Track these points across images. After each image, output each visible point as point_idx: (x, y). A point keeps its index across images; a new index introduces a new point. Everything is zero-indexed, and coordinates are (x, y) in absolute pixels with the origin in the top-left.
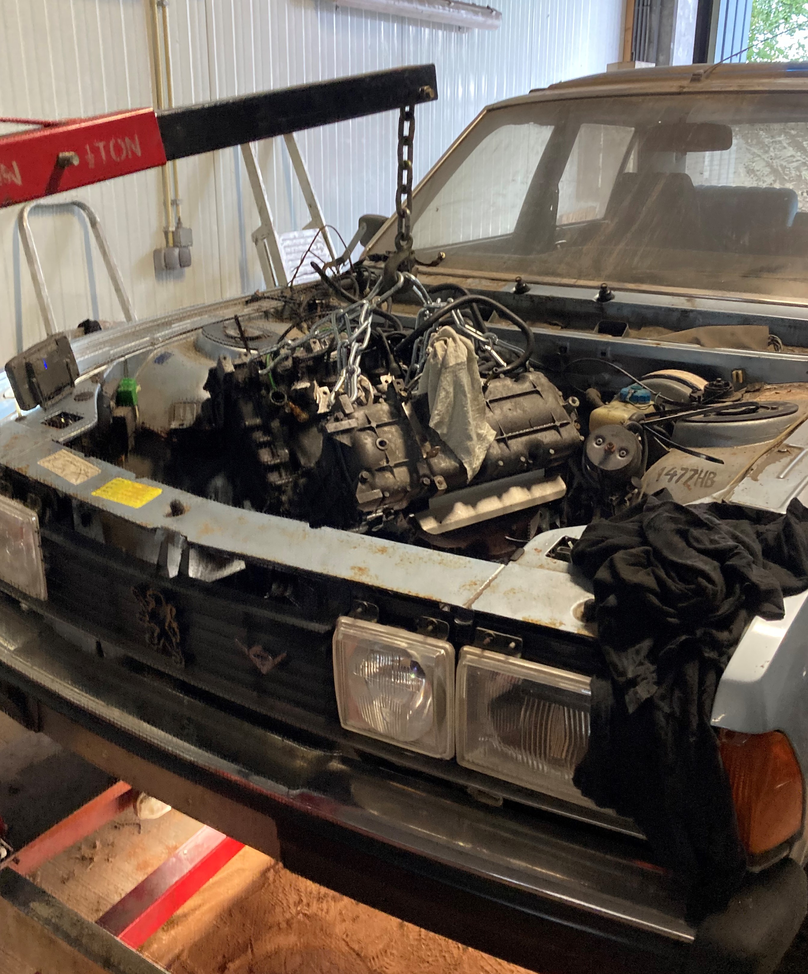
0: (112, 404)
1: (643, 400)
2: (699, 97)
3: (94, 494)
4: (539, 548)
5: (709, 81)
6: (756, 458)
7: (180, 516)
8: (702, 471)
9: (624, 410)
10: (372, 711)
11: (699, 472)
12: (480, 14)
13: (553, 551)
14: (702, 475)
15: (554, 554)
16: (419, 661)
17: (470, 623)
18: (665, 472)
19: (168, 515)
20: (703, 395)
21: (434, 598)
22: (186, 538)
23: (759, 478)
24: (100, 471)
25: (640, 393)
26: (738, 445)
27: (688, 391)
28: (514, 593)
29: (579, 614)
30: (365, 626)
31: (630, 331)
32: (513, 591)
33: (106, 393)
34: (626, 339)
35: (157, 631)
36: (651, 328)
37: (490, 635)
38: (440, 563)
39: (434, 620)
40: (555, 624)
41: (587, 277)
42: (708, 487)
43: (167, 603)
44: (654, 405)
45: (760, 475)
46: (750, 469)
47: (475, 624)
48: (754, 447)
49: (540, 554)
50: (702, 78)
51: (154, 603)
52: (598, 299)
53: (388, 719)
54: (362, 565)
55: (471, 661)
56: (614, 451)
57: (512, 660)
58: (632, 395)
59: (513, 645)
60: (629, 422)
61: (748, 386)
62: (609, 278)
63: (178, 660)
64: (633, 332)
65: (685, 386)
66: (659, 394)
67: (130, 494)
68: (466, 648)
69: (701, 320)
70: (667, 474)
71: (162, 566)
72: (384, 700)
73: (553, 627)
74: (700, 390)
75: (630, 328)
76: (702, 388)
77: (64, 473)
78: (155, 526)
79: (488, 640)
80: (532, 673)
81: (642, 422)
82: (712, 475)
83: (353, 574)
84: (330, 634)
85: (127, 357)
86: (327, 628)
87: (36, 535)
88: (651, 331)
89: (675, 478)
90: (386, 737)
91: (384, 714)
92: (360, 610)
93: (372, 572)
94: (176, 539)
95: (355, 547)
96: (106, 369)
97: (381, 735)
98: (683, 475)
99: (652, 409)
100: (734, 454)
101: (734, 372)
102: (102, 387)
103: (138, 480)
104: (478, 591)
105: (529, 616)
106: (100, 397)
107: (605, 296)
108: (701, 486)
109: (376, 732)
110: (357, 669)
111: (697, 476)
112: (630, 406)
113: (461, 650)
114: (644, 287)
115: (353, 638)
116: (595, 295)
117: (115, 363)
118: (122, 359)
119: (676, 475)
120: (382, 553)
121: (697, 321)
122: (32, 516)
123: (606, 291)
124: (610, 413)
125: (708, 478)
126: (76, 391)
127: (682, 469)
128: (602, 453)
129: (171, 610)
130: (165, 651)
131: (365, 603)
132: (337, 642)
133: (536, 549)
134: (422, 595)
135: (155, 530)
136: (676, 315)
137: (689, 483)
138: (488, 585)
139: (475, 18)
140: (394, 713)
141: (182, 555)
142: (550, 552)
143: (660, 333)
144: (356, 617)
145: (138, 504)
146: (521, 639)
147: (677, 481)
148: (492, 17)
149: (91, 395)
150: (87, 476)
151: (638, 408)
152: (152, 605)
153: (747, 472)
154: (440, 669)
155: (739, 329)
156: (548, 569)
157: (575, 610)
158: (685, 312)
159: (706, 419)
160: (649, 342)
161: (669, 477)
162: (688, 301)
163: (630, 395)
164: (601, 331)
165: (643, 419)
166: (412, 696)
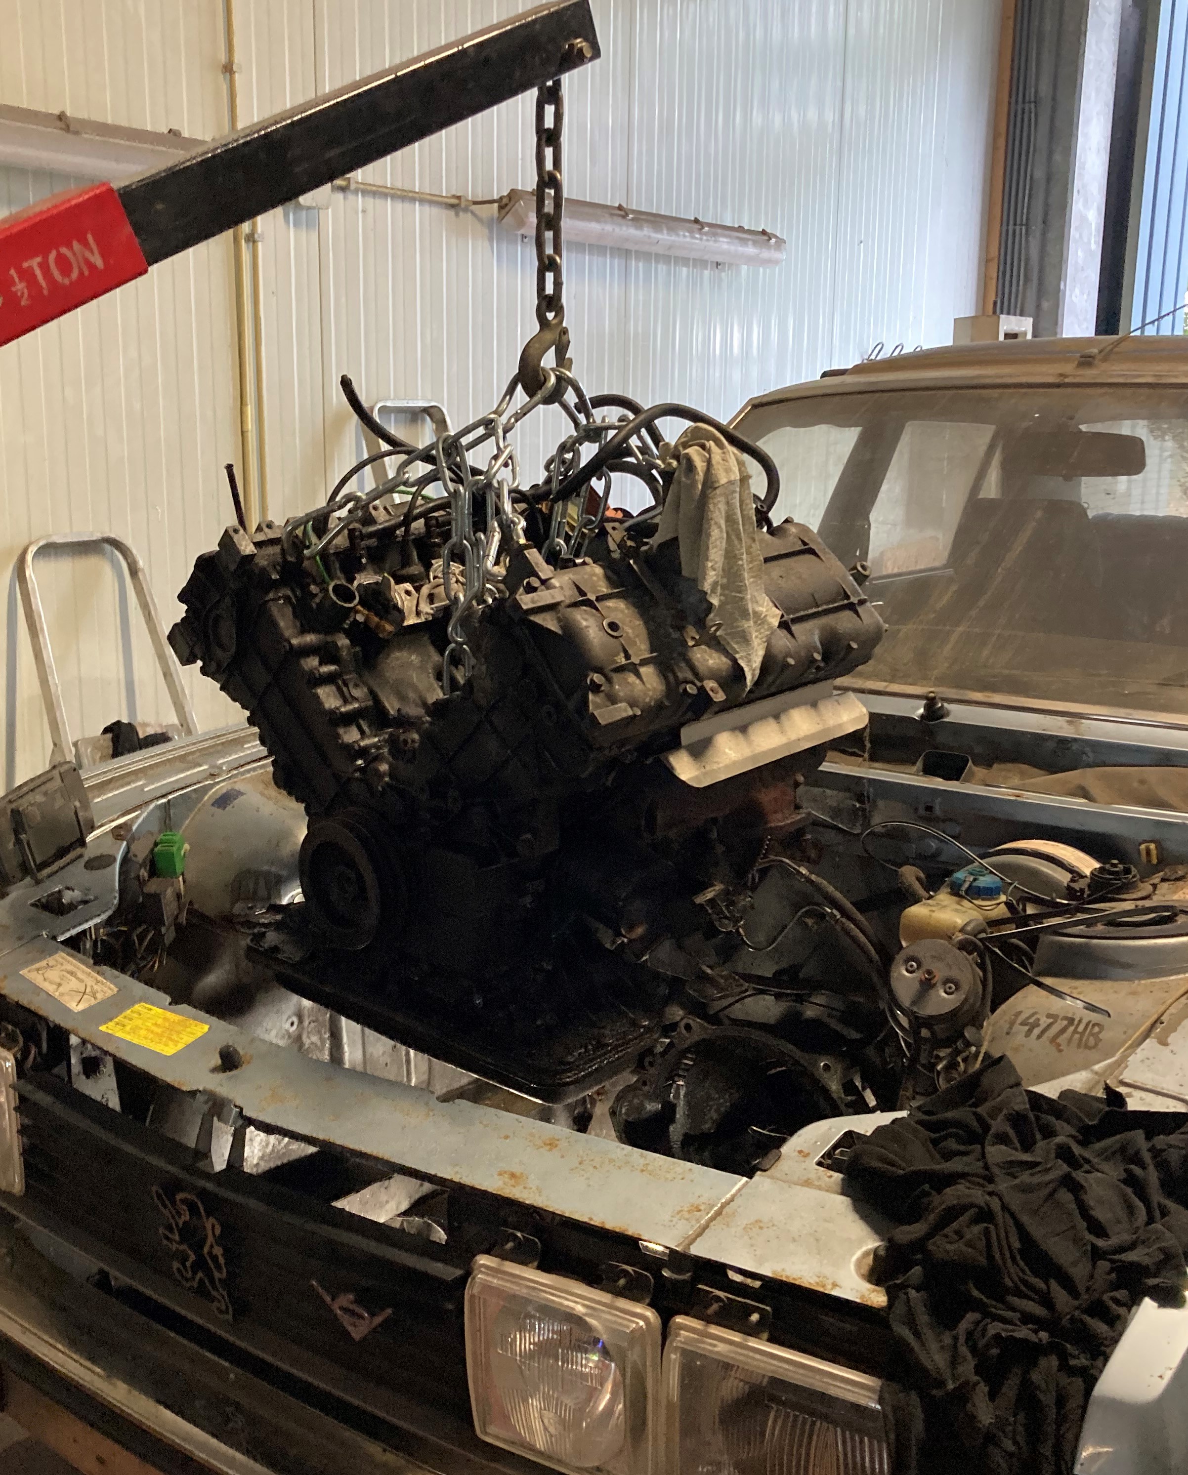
0: (144, 873)
1: (989, 893)
2: (1090, 391)
3: (103, 1028)
4: (806, 1151)
5: (1105, 366)
6: (1170, 1001)
7: (234, 1072)
8: (1080, 1021)
9: (956, 910)
10: (528, 1414)
11: (1076, 1022)
12: (750, 243)
13: (828, 1155)
14: (1081, 1028)
15: (829, 1161)
16: (604, 1337)
17: (687, 1276)
18: (1019, 1020)
19: (214, 1070)
20: (1089, 886)
21: (630, 1233)
22: (241, 1109)
23: (1170, 1040)
24: (116, 990)
25: (985, 881)
26: (1140, 979)
27: (1064, 878)
28: (761, 1228)
29: (865, 1270)
30: (517, 1272)
31: (975, 769)
32: (758, 1224)
33: (135, 856)
34: (967, 784)
35: (193, 1257)
36: (1010, 766)
37: (718, 1299)
38: (642, 1171)
39: (629, 1269)
40: (824, 1286)
41: (905, 679)
42: (1090, 1048)
43: (208, 1217)
44: (1006, 903)
45: (1173, 1035)
46: (1158, 1021)
47: (695, 1280)
48: (1167, 983)
49: (808, 1160)
50: (1096, 362)
51: (187, 1214)
52: (922, 716)
53: (552, 1430)
54: (517, 1170)
55: (688, 1341)
56: (935, 984)
57: (753, 1343)
58: (970, 886)
59: (755, 1317)
60: (960, 936)
61: (1167, 870)
62: (940, 681)
63: (223, 1308)
64: (980, 772)
65: (1060, 869)
66: (1016, 884)
67: (159, 1031)
68: (679, 1319)
69: (1091, 754)
70: (1023, 1024)
71: (202, 1153)
72: (546, 1398)
73: (821, 1290)
74: (1084, 877)
75: (975, 763)
76: (1087, 872)
77: (61, 989)
78: (194, 1088)
79: (715, 1306)
80: (786, 1366)
81: (983, 935)
82: (1096, 1029)
83: (500, 1183)
84: (462, 1282)
85: (170, 797)
86: (459, 1272)
87: (11, 1091)
88: (1009, 771)
89: (1037, 1031)
90: (550, 1458)
91: (546, 1421)
92: (510, 1245)
93: (533, 1181)
94: (225, 1110)
95: (507, 1137)
96: (137, 817)
97: (540, 1453)
98: (1049, 1026)
99: (1001, 911)
100: (1134, 993)
101: (1143, 846)
102: (128, 847)
103: (173, 1007)
104: (703, 1222)
105: (783, 1270)
106: (125, 860)
107: (933, 711)
108: (1079, 1046)
109: (532, 1449)
110: (504, 1343)
111: (1072, 1028)
112: (966, 903)
113: (671, 1322)
114: (997, 698)
115: (498, 1292)
116: (919, 708)
117: (152, 806)
118: (164, 800)
119: (1038, 1025)
120: (550, 1150)
121: (1084, 757)
122: (6, 1060)
123: (936, 703)
124: (934, 915)
125: (1091, 1034)
126: (89, 853)
127: (1049, 1016)
128: (917, 986)
129: (213, 1226)
130: (201, 1291)
131: (519, 1234)
132: (472, 1296)
133: (800, 1152)
134: (610, 1225)
135: (193, 1093)
136: (1051, 745)
137: (1059, 1040)
138: (719, 1213)
139: (741, 249)
140: (562, 1422)
141: (235, 1135)
142: (823, 1157)
143: (1023, 775)
144: (504, 1257)
145: (169, 1050)
146: (768, 1308)
147: (1039, 1037)
148: (769, 247)
149: (111, 859)
150: (95, 998)
151: (979, 907)
152: (186, 1217)
153: (1153, 1026)
154: (637, 1349)
155: (1152, 773)
156: (819, 1188)
157: (859, 1263)
158: (1063, 742)
159: (1091, 931)
160: (1003, 793)
161: (1027, 1028)
162: (1070, 723)
163: (966, 885)
164: (928, 771)
165: (984, 931)
166: (592, 1394)
